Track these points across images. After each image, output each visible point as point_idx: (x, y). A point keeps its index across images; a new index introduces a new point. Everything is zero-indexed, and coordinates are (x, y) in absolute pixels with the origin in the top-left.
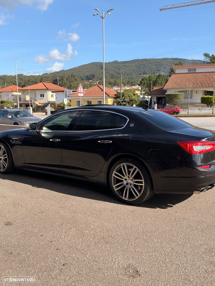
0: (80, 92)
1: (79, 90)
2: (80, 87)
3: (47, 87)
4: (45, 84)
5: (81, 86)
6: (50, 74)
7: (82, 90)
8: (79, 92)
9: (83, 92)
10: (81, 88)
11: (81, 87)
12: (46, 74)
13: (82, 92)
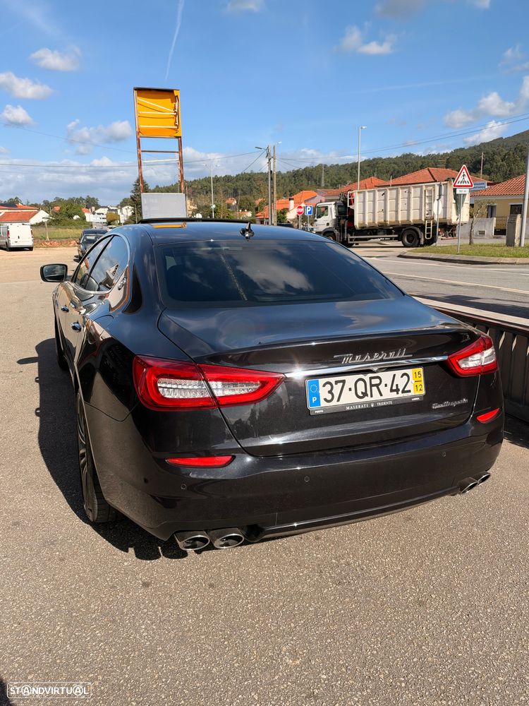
0: (462, 184)
1: (460, 179)
2: (462, 174)
3: (435, 177)
4: (432, 173)
5: (464, 171)
6: (470, 148)
7: (467, 179)
8: (459, 184)
9: (470, 184)
10: (464, 175)
11: (465, 173)
12: (462, 149)
13: (467, 184)
